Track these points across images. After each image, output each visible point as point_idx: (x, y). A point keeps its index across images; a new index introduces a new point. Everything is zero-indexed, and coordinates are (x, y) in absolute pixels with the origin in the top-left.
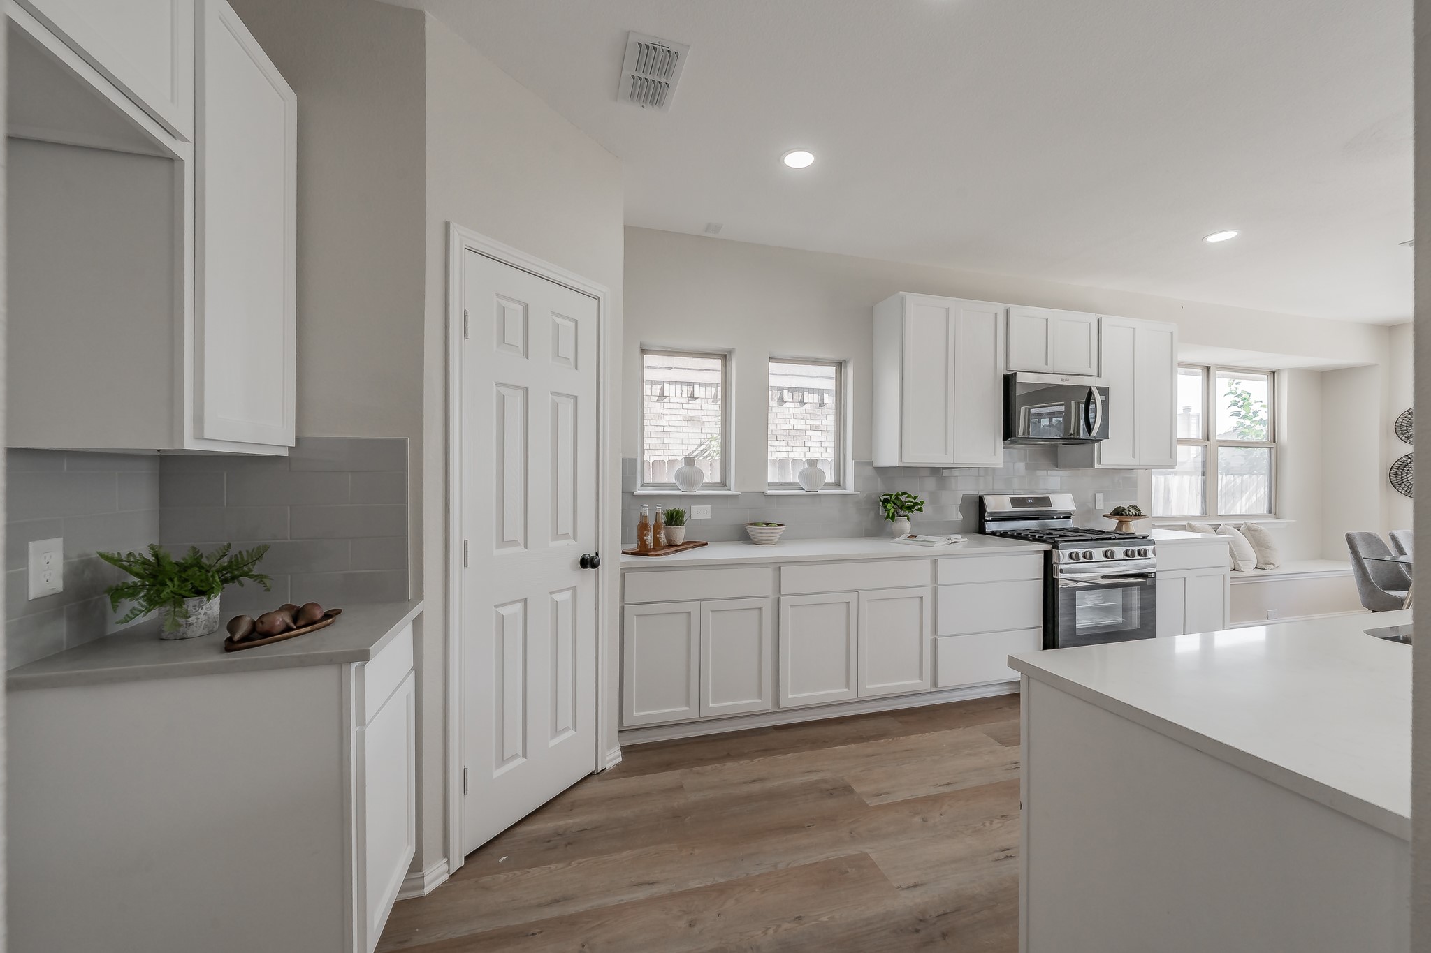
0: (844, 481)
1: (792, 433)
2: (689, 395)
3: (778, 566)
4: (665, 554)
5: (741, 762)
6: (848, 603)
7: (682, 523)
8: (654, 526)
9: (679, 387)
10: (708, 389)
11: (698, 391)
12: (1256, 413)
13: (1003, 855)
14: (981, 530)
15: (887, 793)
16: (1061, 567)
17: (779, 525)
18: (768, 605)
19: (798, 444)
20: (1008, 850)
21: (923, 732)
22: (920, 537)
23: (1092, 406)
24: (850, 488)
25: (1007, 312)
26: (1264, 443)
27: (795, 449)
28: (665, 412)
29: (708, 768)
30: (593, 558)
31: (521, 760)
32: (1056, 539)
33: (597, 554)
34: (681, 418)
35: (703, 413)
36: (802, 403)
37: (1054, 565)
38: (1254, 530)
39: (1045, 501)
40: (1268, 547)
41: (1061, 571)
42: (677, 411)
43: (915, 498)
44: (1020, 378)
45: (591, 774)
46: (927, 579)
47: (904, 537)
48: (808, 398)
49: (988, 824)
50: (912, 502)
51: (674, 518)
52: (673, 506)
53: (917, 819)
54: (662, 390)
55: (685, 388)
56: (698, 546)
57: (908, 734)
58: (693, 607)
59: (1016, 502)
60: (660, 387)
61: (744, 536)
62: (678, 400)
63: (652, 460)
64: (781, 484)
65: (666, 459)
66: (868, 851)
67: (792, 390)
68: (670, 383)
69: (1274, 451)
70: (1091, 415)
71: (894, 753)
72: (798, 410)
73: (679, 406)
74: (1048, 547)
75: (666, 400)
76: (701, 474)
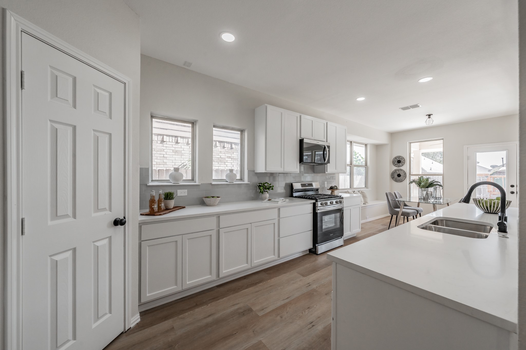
0: (244, 178)
1: (220, 159)
2: (176, 141)
3: (218, 216)
4: (164, 214)
5: (203, 307)
6: (247, 229)
7: (172, 198)
8: (158, 201)
9: (171, 138)
10: (185, 139)
11: (180, 140)
12: (358, 157)
13: (311, 325)
14: (292, 196)
15: (266, 308)
16: (318, 208)
17: (218, 197)
18: (214, 234)
19: (222, 163)
20: (312, 323)
21: (276, 277)
22: (273, 200)
23: (325, 152)
24: (246, 181)
25: (300, 116)
26: (364, 166)
27: (221, 165)
28: (164, 148)
29: (187, 314)
30: (122, 220)
31: (72, 342)
32: (317, 198)
33: (124, 218)
34: (172, 151)
35: (182, 149)
36: (224, 147)
37: (316, 208)
38: (363, 192)
39: (311, 185)
40: (366, 197)
41: (319, 210)
42: (170, 148)
43: (270, 185)
44: (305, 141)
45: (122, 333)
46: (276, 216)
47: (267, 200)
48: (226, 145)
49: (304, 313)
50: (269, 186)
51: (169, 196)
52: (168, 191)
53: (278, 318)
54: (163, 138)
55: (174, 138)
56: (181, 209)
57: (270, 278)
58: (179, 239)
59: (303, 185)
60: (162, 137)
61: (202, 203)
62: (171, 143)
63: (158, 169)
64: (218, 180)
65: (165, 169)
66: (261, 339)
67: (220, 142)
68: (167, 135)
69: (366, 168)
70: (325, 155)
71: (266, 288)
72: (222, 150)
73: (171, 146)
74: (314, 201)
75: (165, 143)
76: (182, 175)
